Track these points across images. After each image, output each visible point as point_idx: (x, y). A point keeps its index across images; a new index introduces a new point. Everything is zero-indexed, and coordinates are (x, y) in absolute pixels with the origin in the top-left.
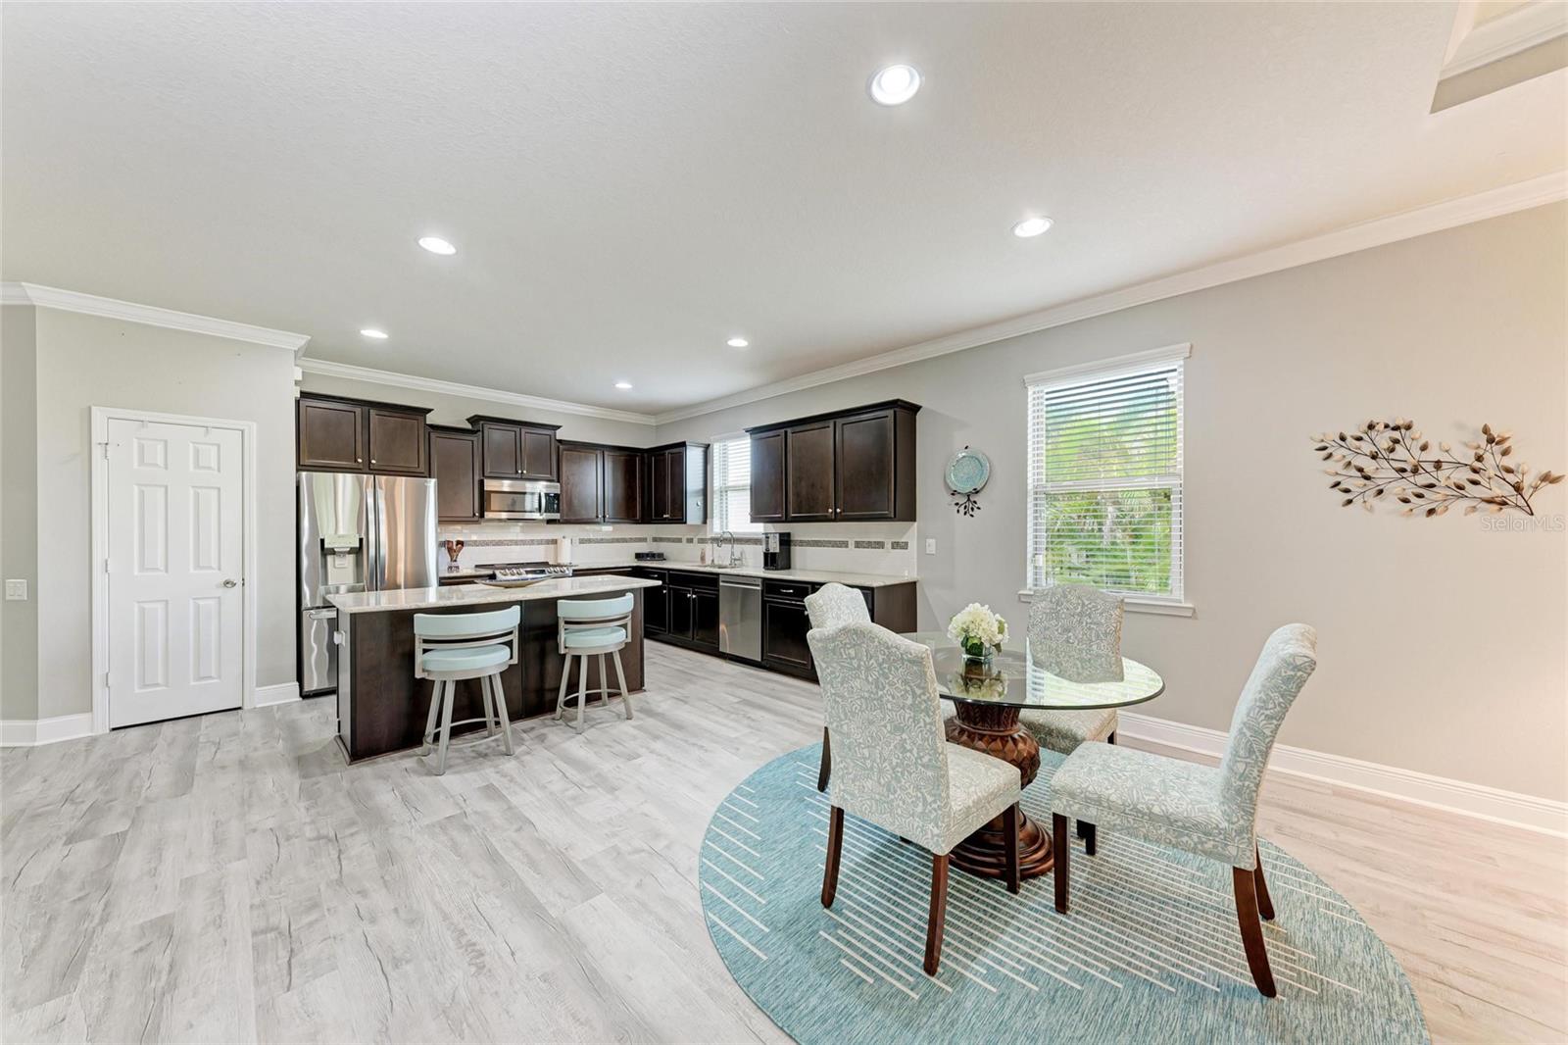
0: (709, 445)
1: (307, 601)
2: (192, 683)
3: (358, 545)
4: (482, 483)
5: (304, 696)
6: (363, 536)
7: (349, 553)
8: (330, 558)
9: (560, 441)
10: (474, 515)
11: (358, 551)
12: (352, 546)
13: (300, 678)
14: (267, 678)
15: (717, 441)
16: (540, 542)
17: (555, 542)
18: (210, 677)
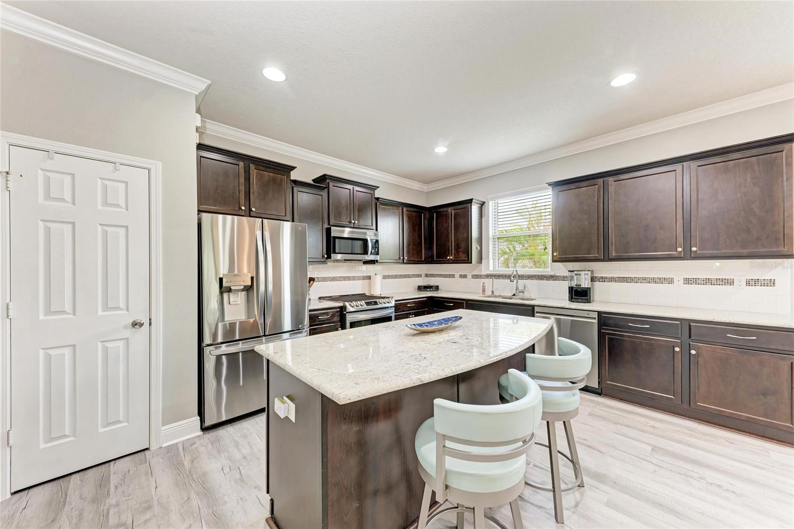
0: (484, 203)
1: (207, 340)
2: (101, 430)
3: (250, 284)
4: (328, 231)
5: (204, 429)
6: (254, 275)
7: (243, 290)
8: (225, 296)
9: (377, 199)
10: (323, 256)
11: (248, 289)
12: (246, 284)
13: (201, 413)
14: (172, 415)
15: (492, 199)
16: (359, 278)
17: (369, 278)
18: (119, 422)
